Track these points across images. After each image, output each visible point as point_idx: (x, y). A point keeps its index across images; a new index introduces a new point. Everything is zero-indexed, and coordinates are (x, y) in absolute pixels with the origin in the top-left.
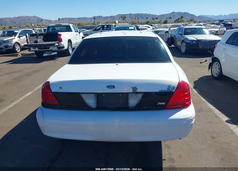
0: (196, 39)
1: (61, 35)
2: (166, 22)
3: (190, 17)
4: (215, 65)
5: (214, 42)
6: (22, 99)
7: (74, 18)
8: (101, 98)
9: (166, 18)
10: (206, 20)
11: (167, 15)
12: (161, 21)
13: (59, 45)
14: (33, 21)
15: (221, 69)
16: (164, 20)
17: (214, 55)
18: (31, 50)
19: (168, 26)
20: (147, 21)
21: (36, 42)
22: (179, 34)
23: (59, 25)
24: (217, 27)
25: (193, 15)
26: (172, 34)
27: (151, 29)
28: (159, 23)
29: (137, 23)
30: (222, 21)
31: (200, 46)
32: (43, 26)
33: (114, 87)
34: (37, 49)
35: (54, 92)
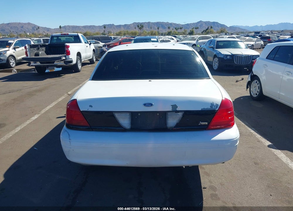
0: (231, 54)
1: (69, 47)
2: (191, 33)
3: (220, 28)
4: (254, 84)
5: (251, 58)
6: (28, 123)
7: (79, 27)
8: (136, 117)
9: (192, 29)
10: (239, 32)
11: (193, 25)
12: (185, 31)
13: (66, 59)
14: (28, 28)
15: (261, 88)
16: (189, 31)
17: (253, 73)
18: (31, 64)
19: (196, 38)
20: (169, 31)
21: (37, 55)
22: (210, 48)
23: (65, 34)
24: (253, 40)
25: (224, 25)
26: (202, 48)
27: (175, 41)
28: (184, 33)
29: (157, 34)
30: (259, 33)
31: (236, 62)
32: (39, 35)
33: (152, 105)
34: (38, 63)
35: (83, 111)
